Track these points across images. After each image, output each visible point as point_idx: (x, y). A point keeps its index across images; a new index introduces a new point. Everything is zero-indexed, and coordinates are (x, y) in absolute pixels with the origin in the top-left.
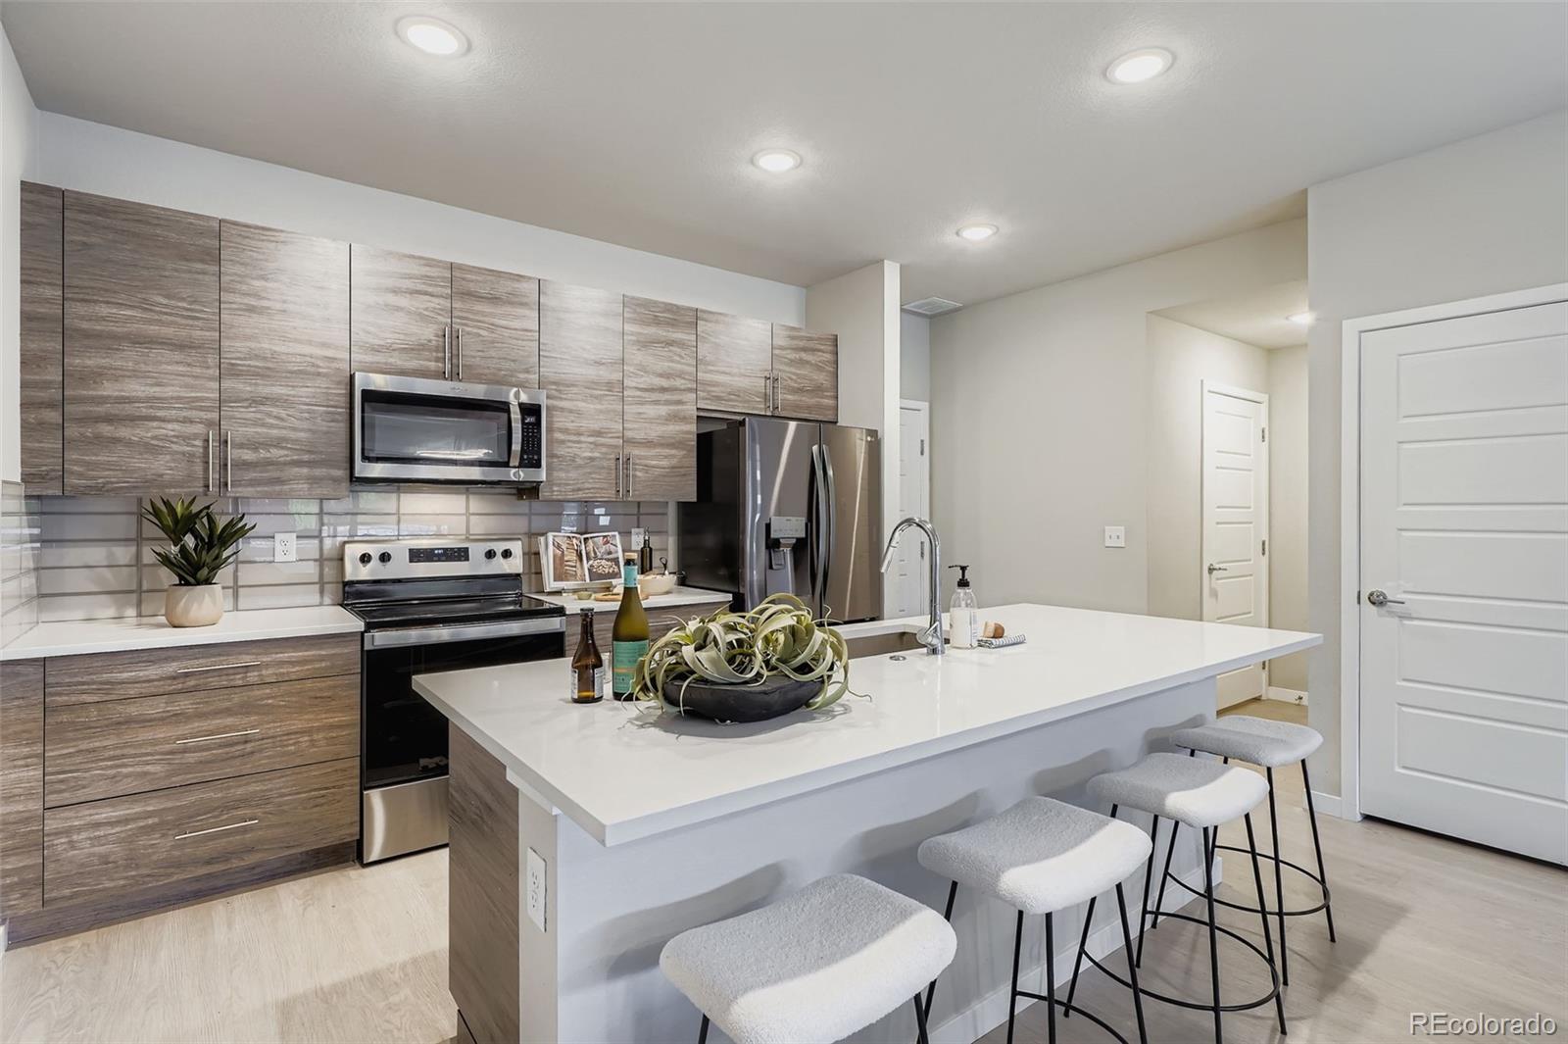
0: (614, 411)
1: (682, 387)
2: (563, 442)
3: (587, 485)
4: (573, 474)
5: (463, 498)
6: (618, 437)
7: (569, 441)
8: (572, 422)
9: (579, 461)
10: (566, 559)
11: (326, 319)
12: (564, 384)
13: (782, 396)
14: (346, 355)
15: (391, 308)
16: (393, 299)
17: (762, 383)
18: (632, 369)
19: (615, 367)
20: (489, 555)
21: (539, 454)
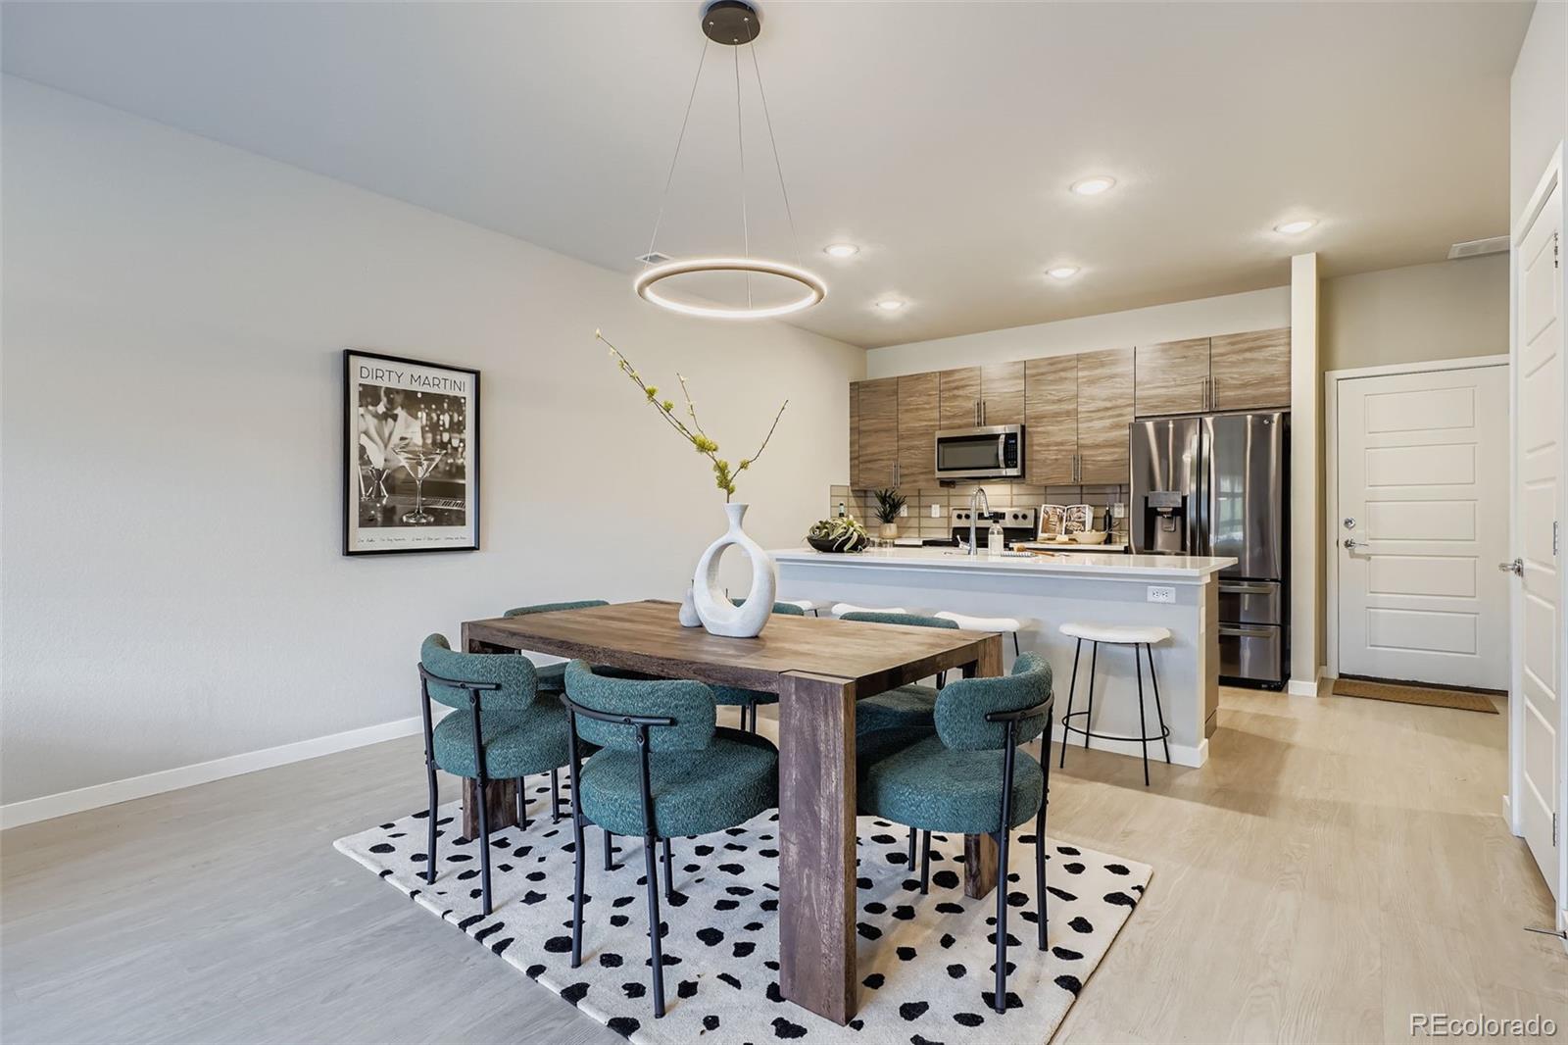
0: (1071, 428)
1: (1124, 404)
2: (1039, 451)
3: (1053, 476)
4: (1044, 470)
5: (1009, 486)
6: (1074, 444)
7: (1042, 450)
8: (1045, 439)
9: (1049, 462)
10: (1049, 520)
11: (931, 409)
12: (1039, 418)
13: (1221, 394)
14: (938, 423)
15: (955, 397)
16: (956, 392)
17: (1199, 387)
18: (1083, 400)
19: (1072, 401)
20: (1016, 517)
21: (1016, 460)
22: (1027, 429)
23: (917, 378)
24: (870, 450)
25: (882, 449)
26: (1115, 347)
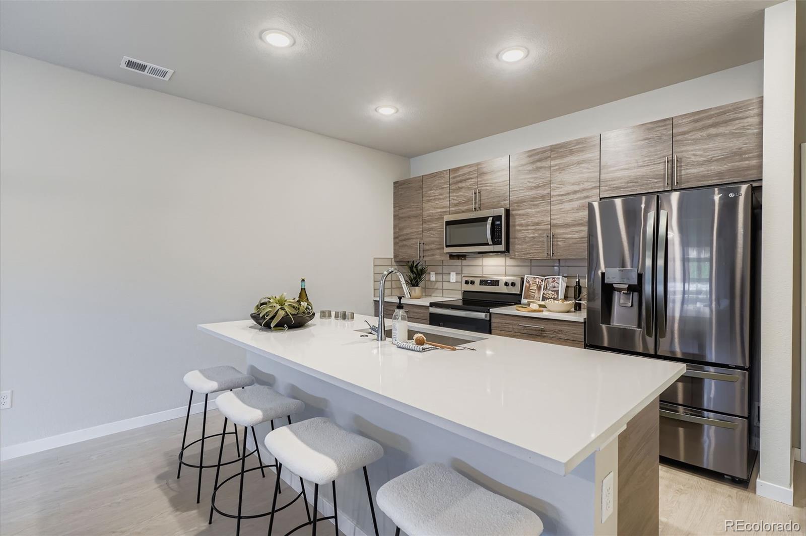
0: (546, 210)
1: (589, 187)
2: (520, 231)
3: (531, 251)
4: (524, 246)
5: (504, 259)
6: (548, 224)
7: (523, 230)
8: (524, 220)
9: (527, 239)
10: (531, 288)
11: (444, 198)
12: (520, 202)
13: (683, 172)
14: (448, 210)
15: (460, 188)
16: (460, 185)
17: (661, 167)
18: (555, 185)
19: (546, 187)
20: (506, 284)
21: (501, 238)
22: (511, 212)
23: (434, 176)
24: (405, 232)
25: (411, 231)
26: (583, 136)
